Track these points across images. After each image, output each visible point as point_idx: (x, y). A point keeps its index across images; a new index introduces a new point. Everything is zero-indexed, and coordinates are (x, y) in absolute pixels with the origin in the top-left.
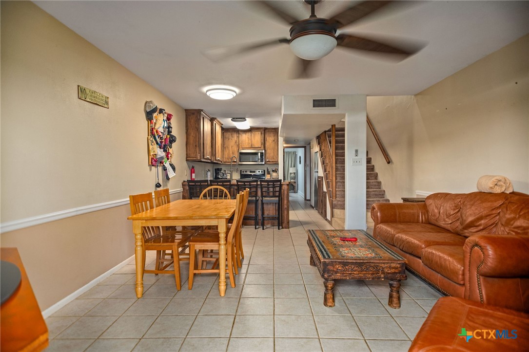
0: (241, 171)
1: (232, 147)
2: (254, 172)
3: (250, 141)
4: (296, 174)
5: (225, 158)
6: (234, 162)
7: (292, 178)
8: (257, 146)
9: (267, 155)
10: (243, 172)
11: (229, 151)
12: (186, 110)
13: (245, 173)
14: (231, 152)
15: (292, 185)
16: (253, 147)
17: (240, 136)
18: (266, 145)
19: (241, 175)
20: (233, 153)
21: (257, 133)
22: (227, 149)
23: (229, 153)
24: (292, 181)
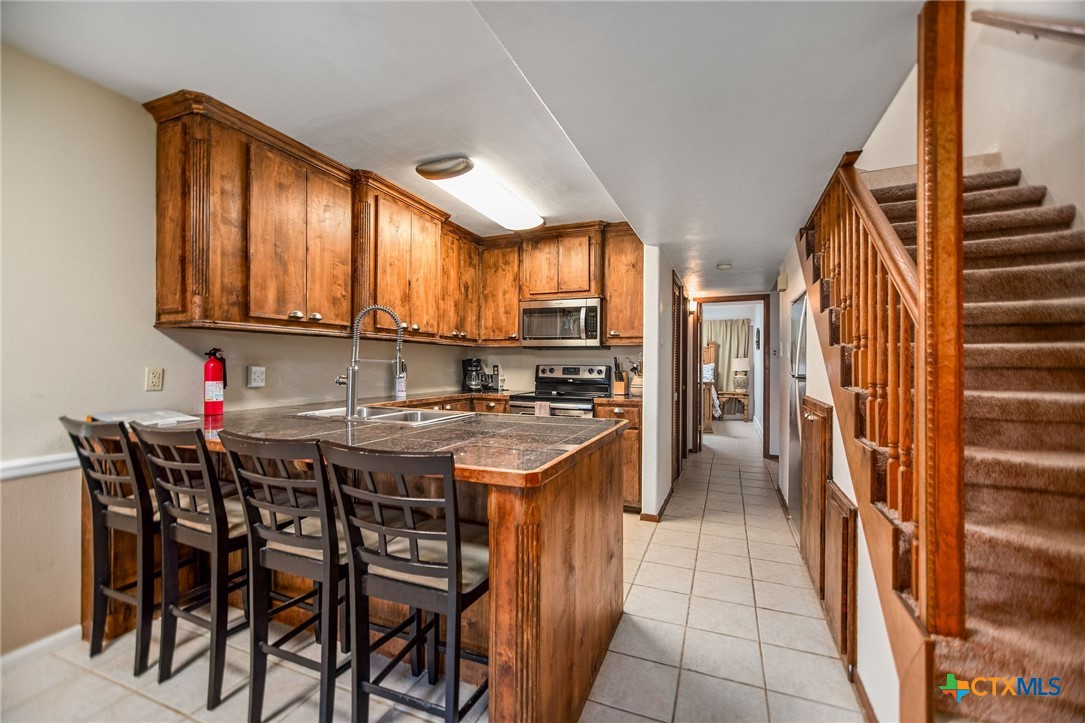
0: (538, 367)
1: (505, 293)
2: (576, 371)
3: (554, 272)
4: (748, 374)
5: (486, 328)
6: (511, 339)
7: (738, 385)
8: (574, 287)
9: (612, 316)
10: (544, 371)
11: (497, 307)
12: (150, 107)
13: (548, 375)
14: (502, 310)
15: (740, 401)
16: (564, 288)
17: (526, 257)
18: (609, 283)
19: (538, 379)
20: (506, 313)
21: (576, 241)
22: (490, 300)
23: (497, 312)
24: (739, 391)
